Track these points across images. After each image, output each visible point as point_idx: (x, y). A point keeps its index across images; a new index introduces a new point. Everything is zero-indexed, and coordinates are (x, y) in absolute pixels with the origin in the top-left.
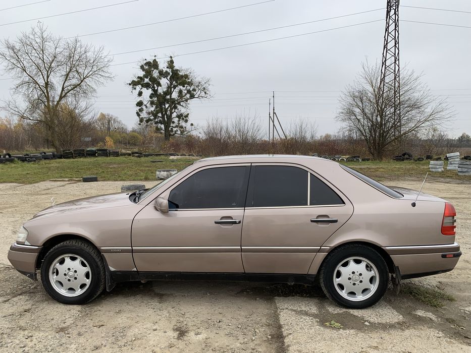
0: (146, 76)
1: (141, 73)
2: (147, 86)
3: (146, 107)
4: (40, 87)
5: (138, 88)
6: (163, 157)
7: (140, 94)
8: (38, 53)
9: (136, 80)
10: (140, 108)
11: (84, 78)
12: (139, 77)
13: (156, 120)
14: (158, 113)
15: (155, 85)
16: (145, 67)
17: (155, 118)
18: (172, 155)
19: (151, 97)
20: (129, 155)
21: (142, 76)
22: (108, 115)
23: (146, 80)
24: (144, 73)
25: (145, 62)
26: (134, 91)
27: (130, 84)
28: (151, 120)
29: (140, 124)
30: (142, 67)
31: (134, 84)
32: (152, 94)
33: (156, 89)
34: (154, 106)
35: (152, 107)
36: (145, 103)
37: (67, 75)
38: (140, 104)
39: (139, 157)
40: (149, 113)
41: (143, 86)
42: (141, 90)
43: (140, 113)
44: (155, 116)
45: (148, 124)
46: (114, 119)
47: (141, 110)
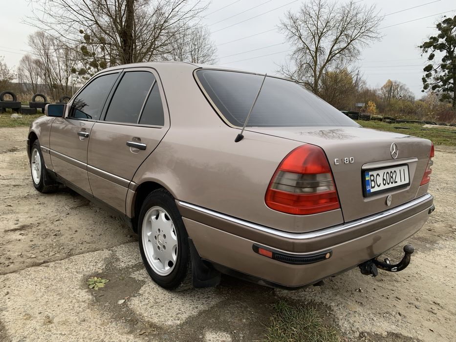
0: (441, 36)
1: (436, 33)
2: (441, 47)
3: (436, 72)
4: (310, 53)
5: (430, 50)
6: (415, 124)
7: (431, 57)
8: (314, 20)
9: (428, 41)
10: (428, 73)
11: (351, 41)
12: (431, 38)
13: (446, 87)
14: (449, 79)
15: (452, 47)
16: (442, 25)
17: (444, 85)
18: (428, 123)
19: (444, 60)
20: (381, 120)
21: (436, 36)
22: (395, 83)
23: (441, 41)
24: (440, 32)
25: (444, 19)
26: (425, 54)
27: (421, 47)
28: (439, 87)
29: (423, 91)
30: (439, 26)
31: (426, 46)
32: (446, 56)
33: (452, 50)
34: (447, 71)
35: (444, 71)
36: (435, 67)
37: (337, 39)
38: (428, 68)
39: (390, 123)
40: (437, 79)
41: (435, 47)
42: (434, 53)
43: (426, 79)
44: (445, 82)
45: (434, 91)
46: (401, 87)
47: (428, 76)
